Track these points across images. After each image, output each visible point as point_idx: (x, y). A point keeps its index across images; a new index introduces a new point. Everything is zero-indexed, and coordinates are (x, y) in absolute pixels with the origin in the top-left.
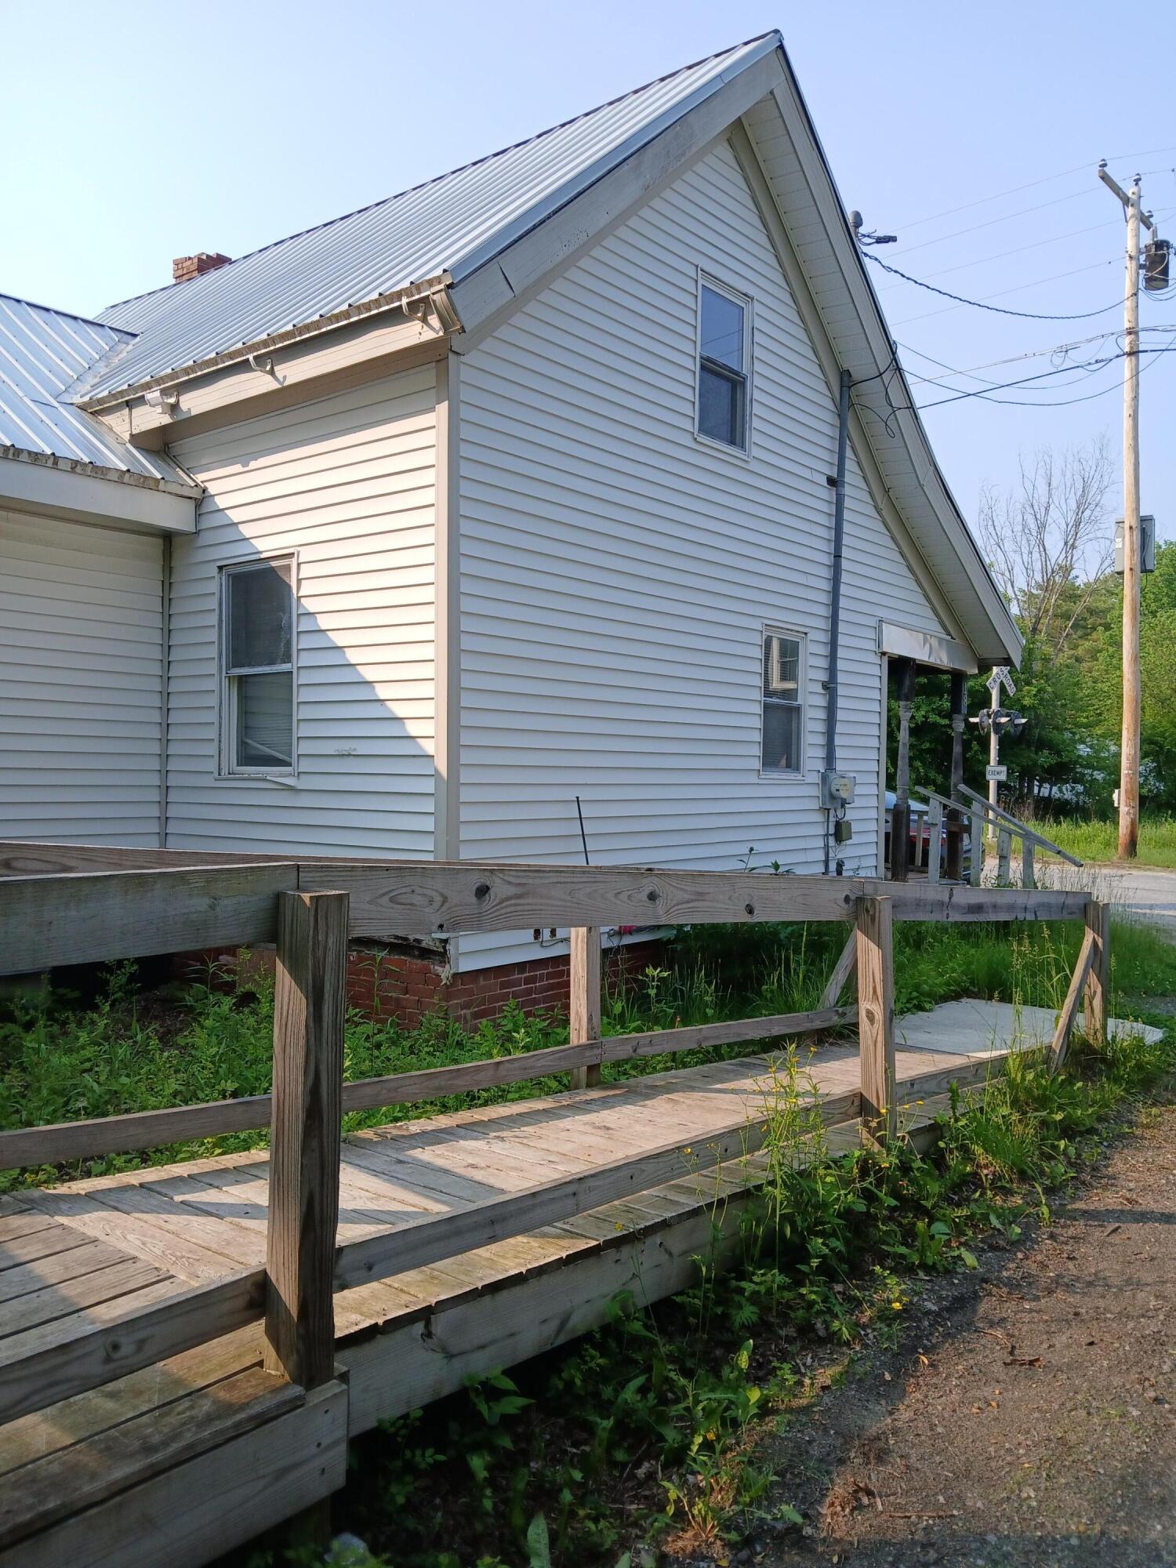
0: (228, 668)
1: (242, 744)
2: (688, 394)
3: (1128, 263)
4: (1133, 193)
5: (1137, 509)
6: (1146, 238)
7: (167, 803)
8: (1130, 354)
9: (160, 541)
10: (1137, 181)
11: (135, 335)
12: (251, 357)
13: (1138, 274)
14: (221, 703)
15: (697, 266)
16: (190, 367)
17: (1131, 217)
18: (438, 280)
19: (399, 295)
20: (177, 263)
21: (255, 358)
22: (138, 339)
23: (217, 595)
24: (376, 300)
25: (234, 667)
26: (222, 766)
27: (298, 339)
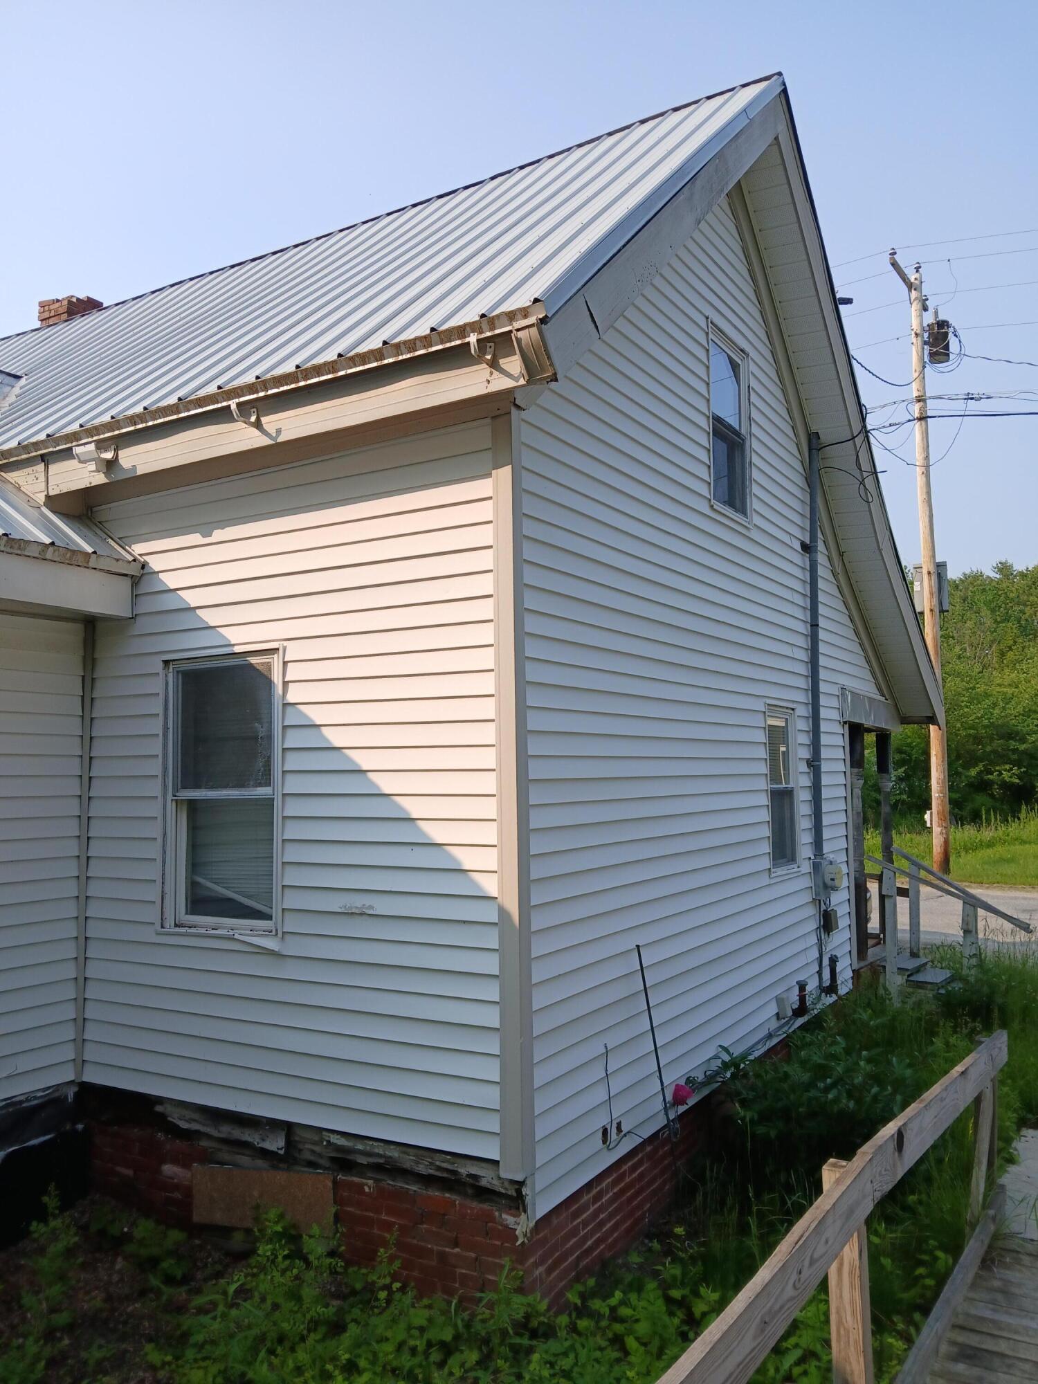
0: (175, 790)
1: (193, 886)
2: (703, 456)
3: (914, 340)
4: (916, 279)
5: (934, 556)
6: (929, 318)
7: (86, 958)
8: (920, 419)
9: (79, 627)
10: (918, 269)
11: (18, 377)
12: (233, 404)
13: (923, 348)
14: (165, 834)
15: (707, 318)
16: (138, 415)
17: (914, 300)
18: (525, 312)
19: (462, 330)
20: (42, 305)
21: (239, 405)
22: (23, 381)
23: (162, 697)
24: (425, 337)
25: (184, 787)
26: (166, 915)
27: (302, 384)
